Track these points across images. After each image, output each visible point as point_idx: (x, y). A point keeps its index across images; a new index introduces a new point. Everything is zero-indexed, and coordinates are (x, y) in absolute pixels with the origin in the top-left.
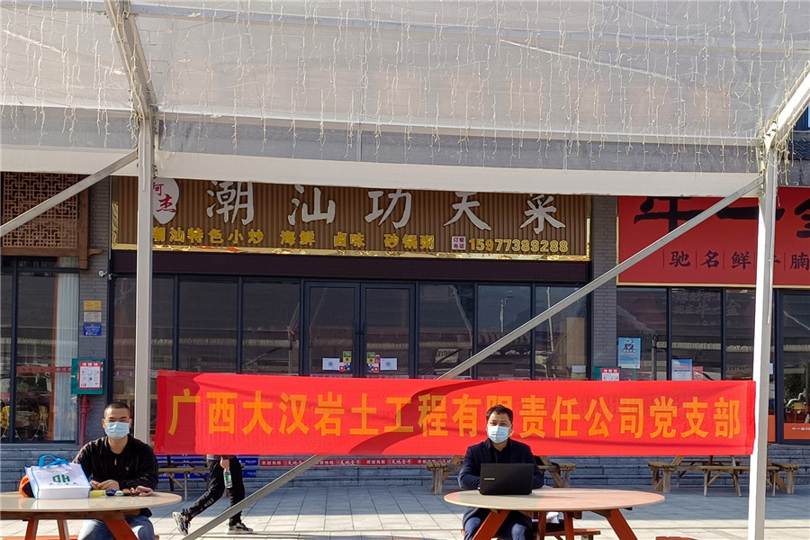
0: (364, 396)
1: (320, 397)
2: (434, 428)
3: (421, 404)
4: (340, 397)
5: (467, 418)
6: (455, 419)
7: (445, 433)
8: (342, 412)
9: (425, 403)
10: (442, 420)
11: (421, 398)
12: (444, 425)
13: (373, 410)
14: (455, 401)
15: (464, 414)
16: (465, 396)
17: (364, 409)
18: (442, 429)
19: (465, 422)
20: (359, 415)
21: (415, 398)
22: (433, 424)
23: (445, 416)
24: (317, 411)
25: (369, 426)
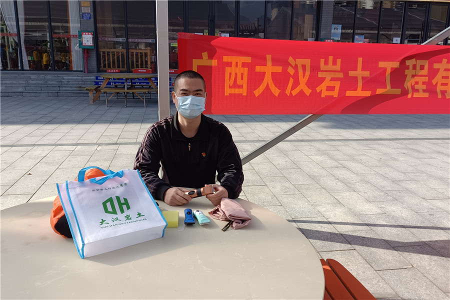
0: (360, 60)
1: (322, 61)
2: (417, 91)
3: (408, 68)
4: (339, 61)
5: (444, 81)
6: (434, 82)
7: (426, 95)
8: (341, 75)
9: (411, 67)
10: (424, 83)
11: (409, 63)
12: (424, 87)
13: (367, 74)
14: (436, 66)
15: (443, 77)
16: (445, 60)
17: (360, 73)
18: (424, 91)
19: (442, 84)
20: (356, 78)
21: (403, 62)
22: (416, 87)
23: (426, 79)
24: (320, 75)
25: (363, 89)
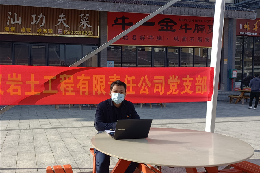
0: (32, 75)
1: (9, 75)
2: (68, 91)
3: (61, 79)
4: (19, 76)
5: (84, 86)
6: (78, 86)
7: (73, 94)
8: (21, 83)
9: (63, 79)
10: (72, 87)
11: (61, 76)
12: (72, 89)
13: (37, 82)
14: (78, 78)
15: (83, 84)
16: (83, 75)
17: (33, 82)
18: (72, 91)
19: (83, 88)
20: (30, 85)
21: (58, 76)
22: (67, 89)
23: (73, 85)
24: (8, 83)
25: (35, 91)
